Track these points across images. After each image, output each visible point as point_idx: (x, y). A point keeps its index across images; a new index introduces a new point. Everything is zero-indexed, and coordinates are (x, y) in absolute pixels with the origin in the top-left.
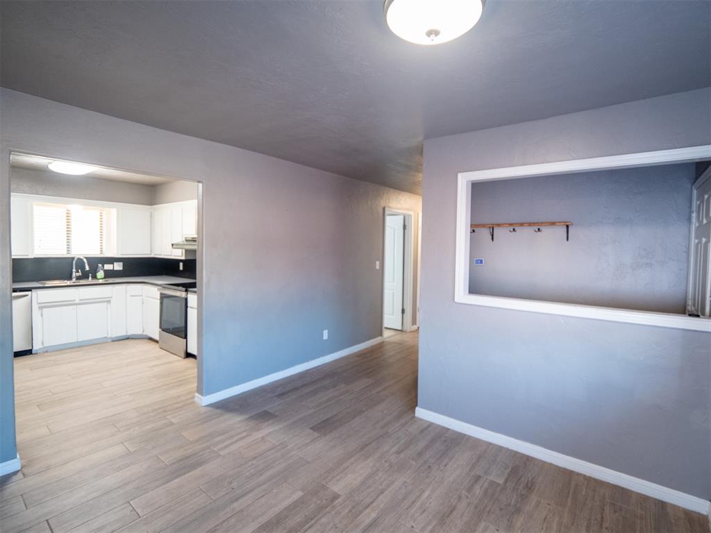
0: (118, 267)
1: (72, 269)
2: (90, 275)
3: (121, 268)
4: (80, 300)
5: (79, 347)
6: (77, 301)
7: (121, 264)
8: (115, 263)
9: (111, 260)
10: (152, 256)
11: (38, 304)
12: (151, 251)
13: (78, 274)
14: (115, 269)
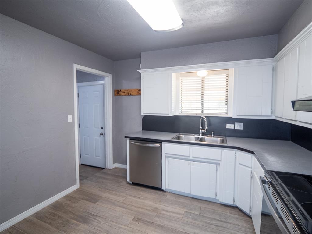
0: (239, 127)
1: (200, 127)
2: (213, 132)
3: (242, 129)
4: (193, 157)
5: (193, 198)
6: (191, 158)
7: (242, 124)
8: (236, 123)
9: (232, 121)
10: (273, 118)
11: (165, 154)
12: (272, 112)
13: (203, 131)
14: (236, 129)
